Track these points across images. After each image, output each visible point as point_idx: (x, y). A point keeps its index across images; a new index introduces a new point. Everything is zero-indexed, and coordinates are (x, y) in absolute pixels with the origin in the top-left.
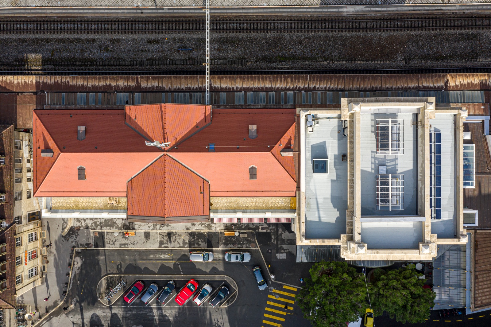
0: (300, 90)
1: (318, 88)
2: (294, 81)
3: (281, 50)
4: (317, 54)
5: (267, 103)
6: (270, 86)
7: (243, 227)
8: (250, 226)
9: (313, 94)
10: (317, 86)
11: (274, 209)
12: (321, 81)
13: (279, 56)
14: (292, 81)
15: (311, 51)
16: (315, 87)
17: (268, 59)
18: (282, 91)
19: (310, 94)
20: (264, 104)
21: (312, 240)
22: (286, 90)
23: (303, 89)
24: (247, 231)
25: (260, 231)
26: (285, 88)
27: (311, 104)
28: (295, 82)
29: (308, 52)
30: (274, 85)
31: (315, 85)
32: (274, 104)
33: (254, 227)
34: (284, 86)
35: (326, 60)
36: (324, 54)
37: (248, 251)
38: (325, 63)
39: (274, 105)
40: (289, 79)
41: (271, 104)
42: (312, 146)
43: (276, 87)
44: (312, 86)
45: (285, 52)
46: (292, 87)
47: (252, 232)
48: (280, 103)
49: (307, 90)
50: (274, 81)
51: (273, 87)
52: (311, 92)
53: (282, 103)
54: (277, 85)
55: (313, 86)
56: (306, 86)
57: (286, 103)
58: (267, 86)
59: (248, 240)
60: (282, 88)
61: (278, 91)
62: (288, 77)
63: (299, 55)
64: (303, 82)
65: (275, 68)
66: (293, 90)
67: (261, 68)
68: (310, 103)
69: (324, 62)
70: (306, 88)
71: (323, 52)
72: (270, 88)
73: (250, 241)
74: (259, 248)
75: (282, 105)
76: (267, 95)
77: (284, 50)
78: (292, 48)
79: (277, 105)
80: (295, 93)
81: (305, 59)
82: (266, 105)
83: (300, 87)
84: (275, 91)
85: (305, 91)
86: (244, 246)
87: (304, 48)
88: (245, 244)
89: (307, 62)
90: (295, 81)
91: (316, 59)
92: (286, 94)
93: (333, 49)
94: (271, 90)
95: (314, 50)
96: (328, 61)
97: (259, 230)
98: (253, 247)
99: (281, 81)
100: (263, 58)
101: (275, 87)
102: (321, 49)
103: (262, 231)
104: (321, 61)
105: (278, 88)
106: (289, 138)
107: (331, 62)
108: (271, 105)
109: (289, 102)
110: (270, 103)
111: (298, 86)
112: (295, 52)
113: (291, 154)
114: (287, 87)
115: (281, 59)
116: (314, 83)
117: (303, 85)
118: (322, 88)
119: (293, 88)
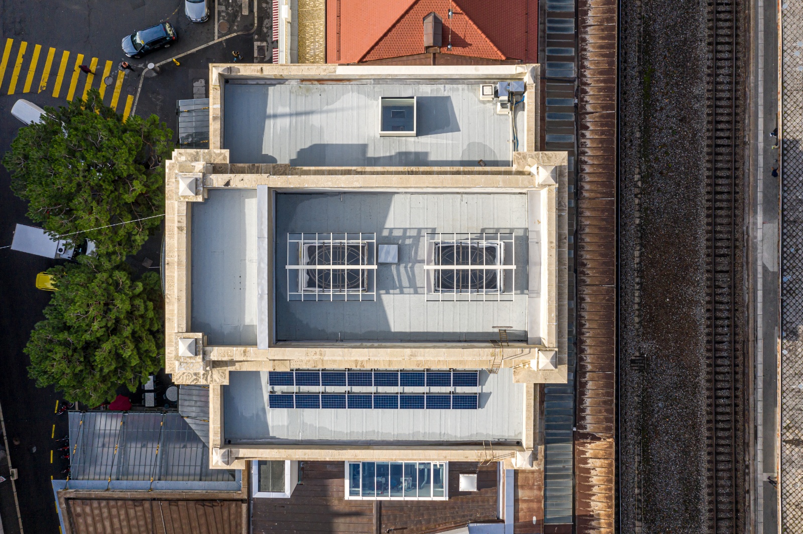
0: (580, 92)
1: (584, 136)
2: (602, 77)
3: (666, 75)
4: (657, 160)
5: (550, 14)
6: (590, 21)
7: (264, 5)
8: (266, 21)
9: (571, 124)
10: (588, 134)
11: (299, 31)
12: (601, 141)
13: (653, 71)
14: (601, 73)
15: (664, 145)
16: (587, 128)
17: (647, 46)
18: (577, 52)
19: (571, 116)
20: (547, 8)
21: (219, 92)
22: (580, 59)
23: (582, 100)
24: (256, 15)
25: (256, 44)
26: (584, 58)
27: (547, 119)
28: (598, 81)
29: (662, 138)
30: (593, 32)
31: (591, 128)
32: (548, 32)
33: (265, 30)
34: (588, 54)
35: (643, 179)
36: (657, 175)
37: (210, 16)
38: (637, 177)
39: (544, 31)
40: (606, 66)
41: (547, 25)
42: (448, 98)
43: (587, 37)
44: (589, 120)
45: (662, 85)
46: (587, 73)
47: (253, 24)
48: (549, 44)
49: (579, 111)
50: (603, 30)
51: (588, 29)
52: (573, 119)
53: (551, 51)
54: (592, 38)
55: (589, 124)
56: (589, 108)
57: (550, 58)
58: (590, 13)
59: (236, 17)
60: (585, 50)
61: (578, 40)
62: (611, 63)
63: (655, 118)
64: (598, 99)
65: (625, 62)
66: (581, 75)
67: (625, 30)
68: (549, 117)
69: (639, 174)
70: (583, 107)
71: (661, 173)
72: (584, 21)
73: (234, 22)
74: (216, 41)
75: (544, 51)
76: (568, 15)
77: (667, 84)
78: (670, 102)
79: (544, 37)
80: (571, 81)
81: (646, 130)
82: (545, 10)
83: (585, 92)
84: (577, 34)
85: (576, 106)
86: (223, 8)
87: (671, 128)
88: (227, 9)
89: (638, 135)
90: (601, 81)
91: (646, 156)
92: (571, 59)
93: (668, 196)
94: (580, 25)
95: (666, 153)
96: (639, 184)
97: (257, 40)
98: (219, 26)
99: (601, 47)
100: (649, 35)
101: (586, 33)
102: (669, 168)
103: (256, 48)
104: (640, 168)
105: (584, 40)
106: (468, 40)
107: (637, 191)
108: (544, 23)
109: (550, 66)
110: (550, 22)
111: (588, 89)
112: (662, 109)
113: (428, 39)
114: (586, 63)
115: (647, 75)
116: (596, 125)
117: (591, 102)
118: (584, 144)
119: (585, 76)
